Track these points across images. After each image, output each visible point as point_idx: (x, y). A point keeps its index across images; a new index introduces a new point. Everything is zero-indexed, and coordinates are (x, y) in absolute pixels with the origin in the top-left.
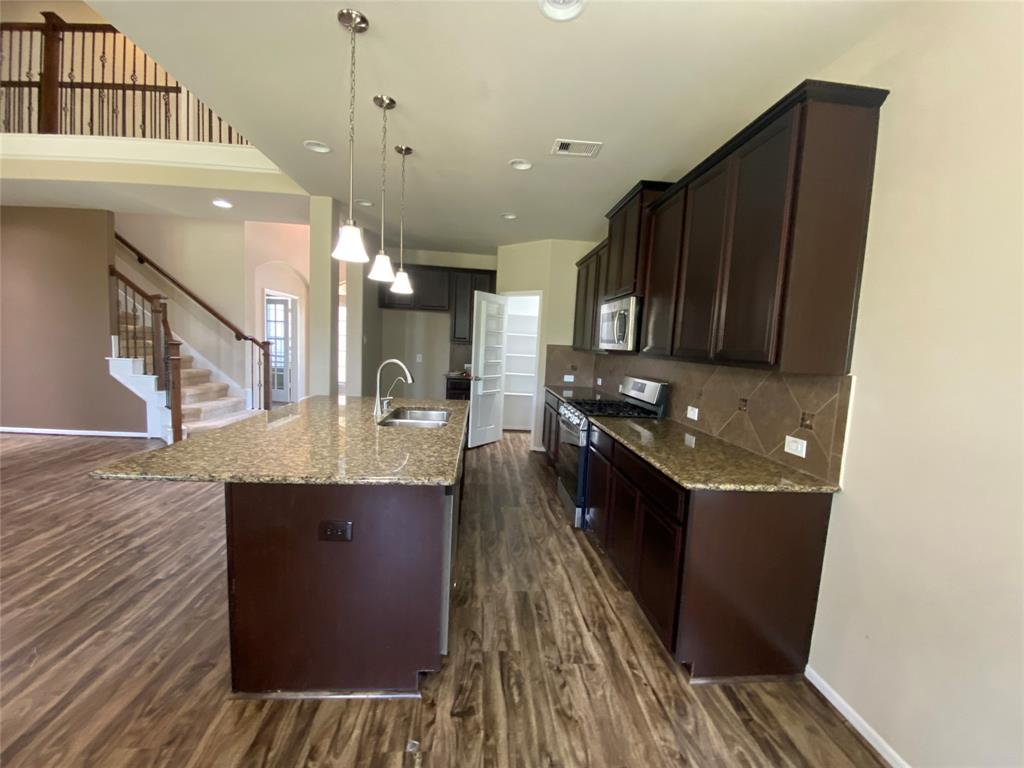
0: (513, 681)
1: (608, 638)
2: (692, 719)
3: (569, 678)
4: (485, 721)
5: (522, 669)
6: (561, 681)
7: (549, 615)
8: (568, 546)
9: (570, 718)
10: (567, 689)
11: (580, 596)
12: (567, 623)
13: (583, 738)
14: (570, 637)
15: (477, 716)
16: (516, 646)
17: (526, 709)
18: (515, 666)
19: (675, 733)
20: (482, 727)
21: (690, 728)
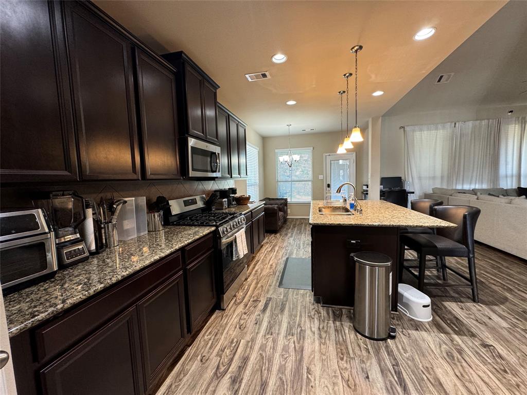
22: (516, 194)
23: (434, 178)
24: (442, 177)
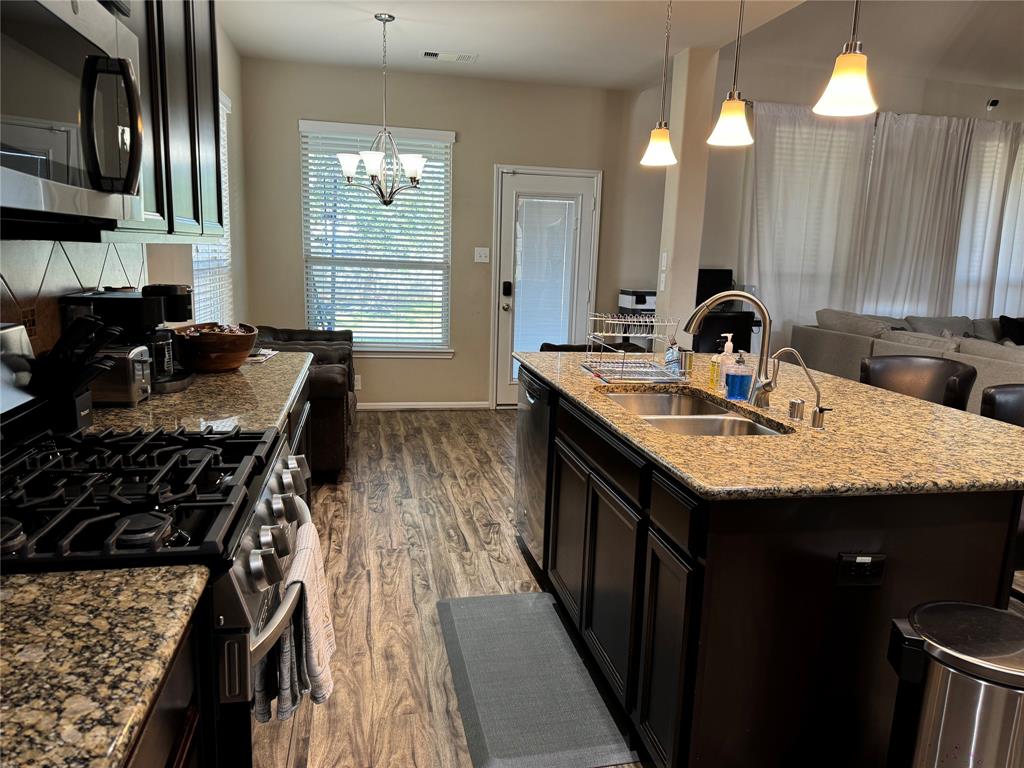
0: (456, 538)
5: (447, 544)
7: (413, 581)
11: (363, 604)
12: (393, 576)
15: (481, 524)
17: (444, 528)
18: (454, 545)
20: (476, 521)
22: (992, 336)
23: (813, 278)
24: (833, 277)
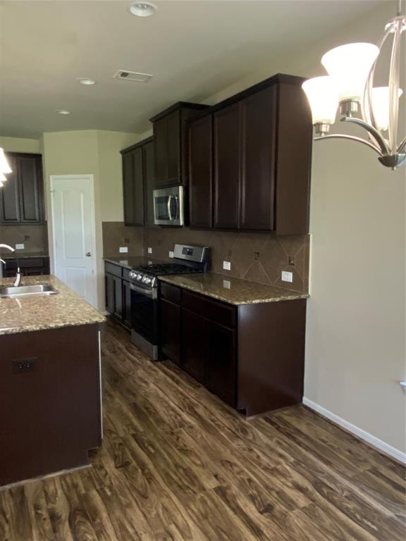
0: (146, 445)
1: (196, 412)
2: (251, 434)
3: (179, 435)
4: (138, 464)
5: (150, 438)
6: (176, 437)
7: (155, 410)
8: (153, 372)
9: (187, 450)
10: (180, 439)
11: (171, 397)
12: (168, 411)
13: (196, 455)
14: (173, 417)
15: (132, 465)
16: (141, 429)
17: (160, 453)
18: (145, 438)
19: (244, 441)
20: (137, 467)
21: (250, 437)
